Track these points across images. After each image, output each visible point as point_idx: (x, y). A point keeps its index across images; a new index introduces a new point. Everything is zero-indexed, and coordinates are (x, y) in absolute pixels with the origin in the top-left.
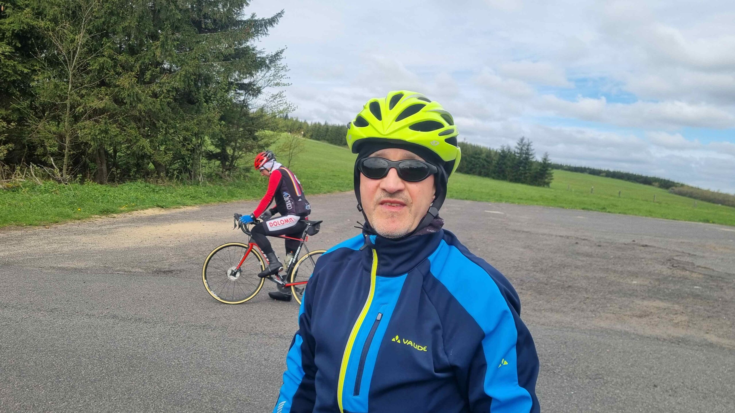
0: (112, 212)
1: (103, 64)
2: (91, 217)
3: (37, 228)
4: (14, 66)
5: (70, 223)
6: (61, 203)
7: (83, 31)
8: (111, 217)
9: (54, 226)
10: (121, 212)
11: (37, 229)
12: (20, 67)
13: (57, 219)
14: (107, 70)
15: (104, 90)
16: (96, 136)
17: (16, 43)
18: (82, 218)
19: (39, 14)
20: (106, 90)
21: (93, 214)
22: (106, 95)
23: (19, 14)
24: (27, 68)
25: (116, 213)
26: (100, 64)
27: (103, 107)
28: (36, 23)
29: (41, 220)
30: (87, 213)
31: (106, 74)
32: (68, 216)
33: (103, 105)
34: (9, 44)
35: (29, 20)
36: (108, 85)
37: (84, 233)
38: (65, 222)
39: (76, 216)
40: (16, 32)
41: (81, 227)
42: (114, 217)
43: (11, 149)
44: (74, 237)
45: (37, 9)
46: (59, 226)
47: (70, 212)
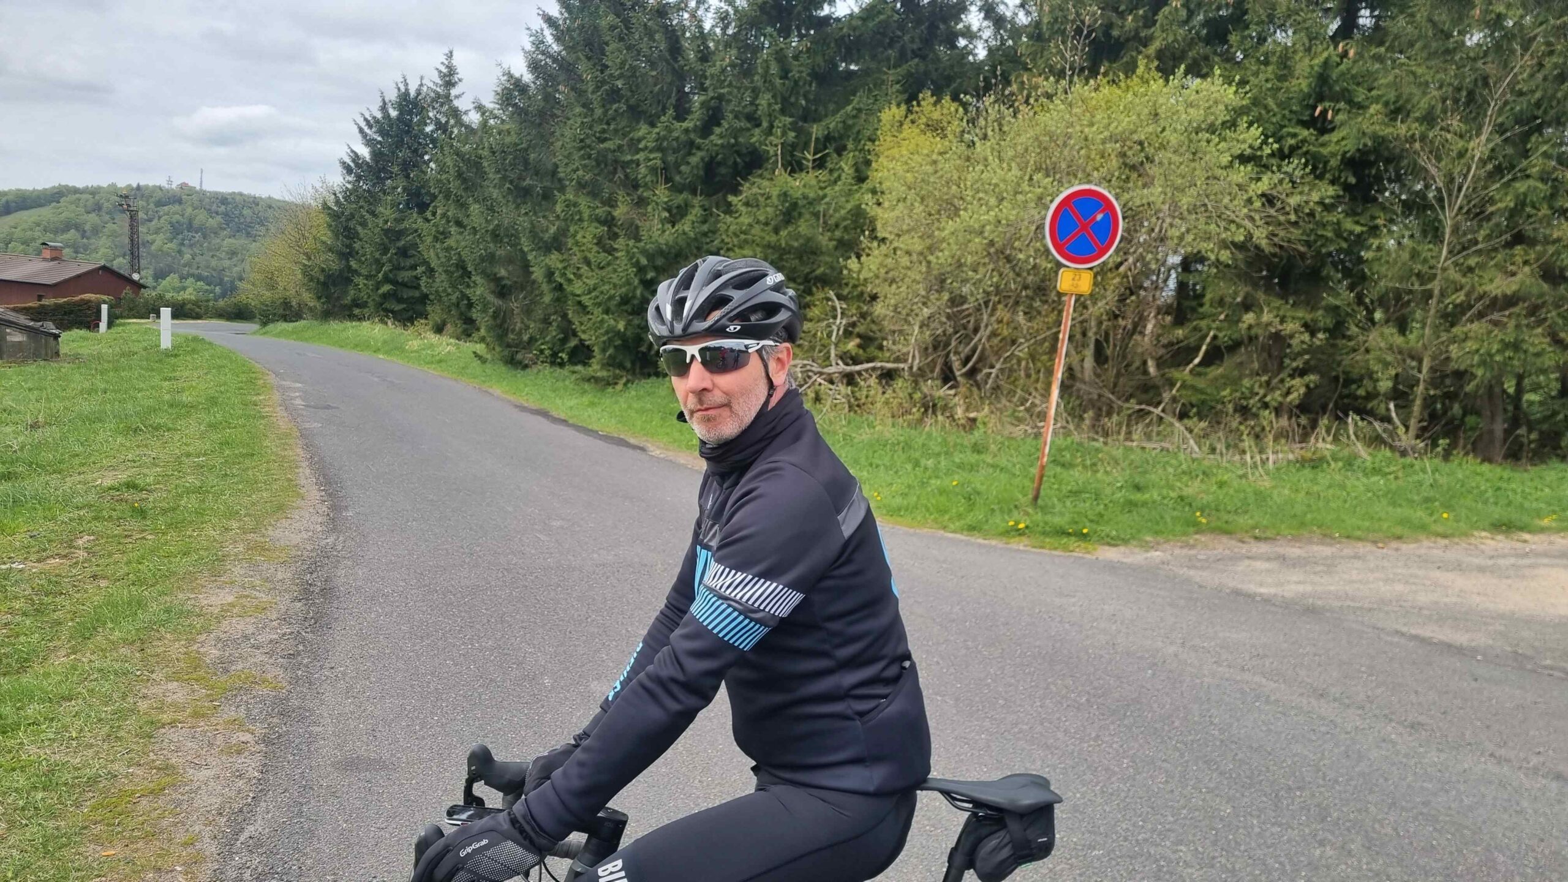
0: (1522, 529)
1: (1525, 195)
2: (1473, 535)
3: (1360, 544)
4: (1339, 223)
5: (1426, 543)
6: (1407, 499)
7: (1487, 130)
8: (1518, 540)
9: (1394, 544)
10: (1542, 530)
11: (1363, 548)
12: (1349, 225)
13: (1398, 530)
14: (1534, 207)
15: (1522, 253)
16: (1491, 356)
17: (1346, 178)
18: (1452, 535)
19: (1397, 111)
20: (1526, 253)
21: (1477, 529)
22: (1526, 263)
23: (1360, 119)
24: (1362, 225)
25: (1530, 532)
26: (1517, 197)
27: (1514, 293)
28: (1391, 130)
29: (1368, 529)
30: (1461, 524)
31: (1529, 216)
32: (1423, 528)
33: (1514, 287)
34: (1332, 182)
35: (1378, 128)
36: (1532, 242)
37: (1459, 567)
38: (1417, 541)
39: (1440, 529)
40: (1348, 155)
41: (1452, 555)
42: (1525, 541)
43: (1312, 385)
44: (1437, 574)
45: (1394, 103)
46: (1404, 547)
47: (1427, 520)
